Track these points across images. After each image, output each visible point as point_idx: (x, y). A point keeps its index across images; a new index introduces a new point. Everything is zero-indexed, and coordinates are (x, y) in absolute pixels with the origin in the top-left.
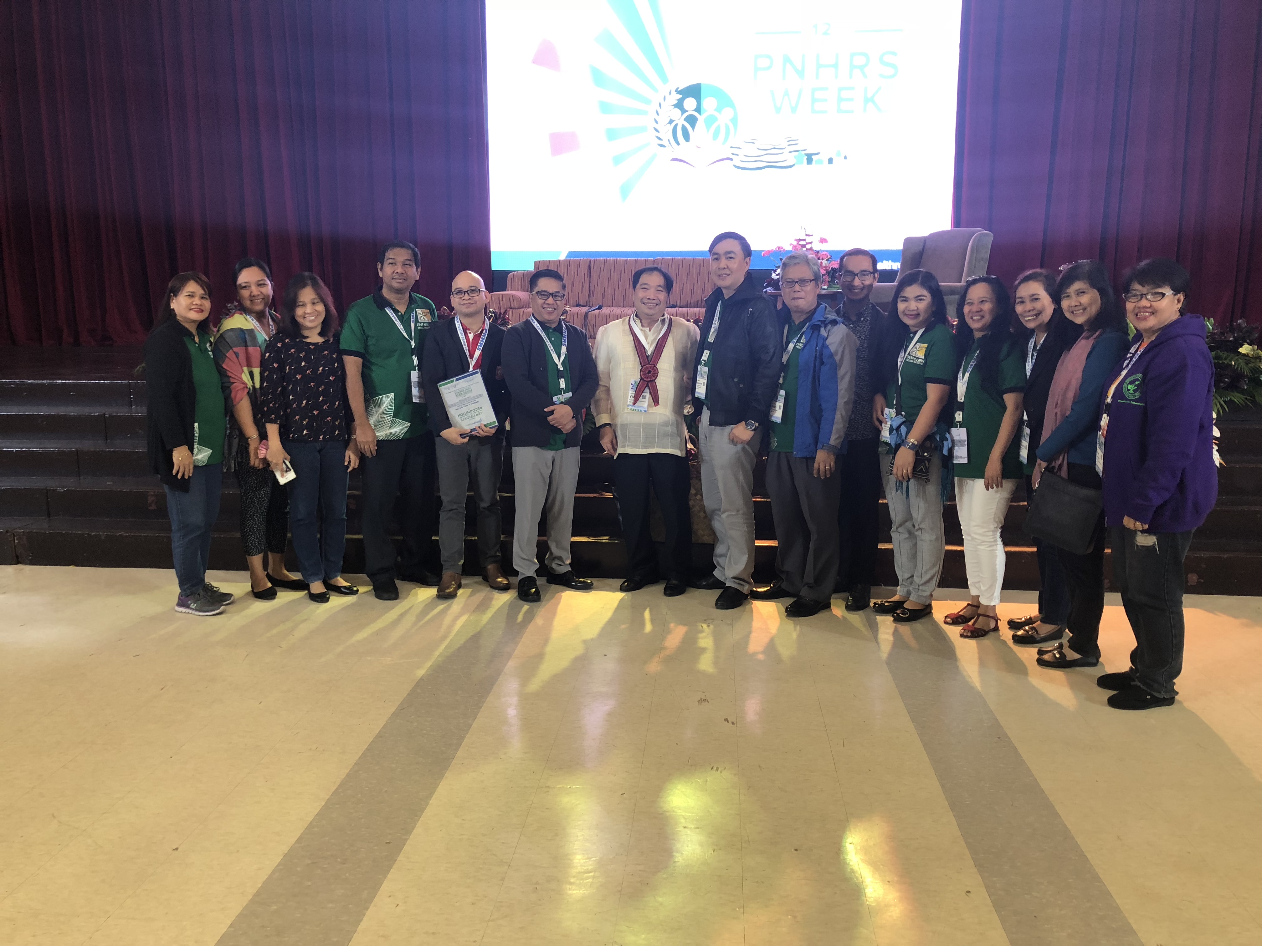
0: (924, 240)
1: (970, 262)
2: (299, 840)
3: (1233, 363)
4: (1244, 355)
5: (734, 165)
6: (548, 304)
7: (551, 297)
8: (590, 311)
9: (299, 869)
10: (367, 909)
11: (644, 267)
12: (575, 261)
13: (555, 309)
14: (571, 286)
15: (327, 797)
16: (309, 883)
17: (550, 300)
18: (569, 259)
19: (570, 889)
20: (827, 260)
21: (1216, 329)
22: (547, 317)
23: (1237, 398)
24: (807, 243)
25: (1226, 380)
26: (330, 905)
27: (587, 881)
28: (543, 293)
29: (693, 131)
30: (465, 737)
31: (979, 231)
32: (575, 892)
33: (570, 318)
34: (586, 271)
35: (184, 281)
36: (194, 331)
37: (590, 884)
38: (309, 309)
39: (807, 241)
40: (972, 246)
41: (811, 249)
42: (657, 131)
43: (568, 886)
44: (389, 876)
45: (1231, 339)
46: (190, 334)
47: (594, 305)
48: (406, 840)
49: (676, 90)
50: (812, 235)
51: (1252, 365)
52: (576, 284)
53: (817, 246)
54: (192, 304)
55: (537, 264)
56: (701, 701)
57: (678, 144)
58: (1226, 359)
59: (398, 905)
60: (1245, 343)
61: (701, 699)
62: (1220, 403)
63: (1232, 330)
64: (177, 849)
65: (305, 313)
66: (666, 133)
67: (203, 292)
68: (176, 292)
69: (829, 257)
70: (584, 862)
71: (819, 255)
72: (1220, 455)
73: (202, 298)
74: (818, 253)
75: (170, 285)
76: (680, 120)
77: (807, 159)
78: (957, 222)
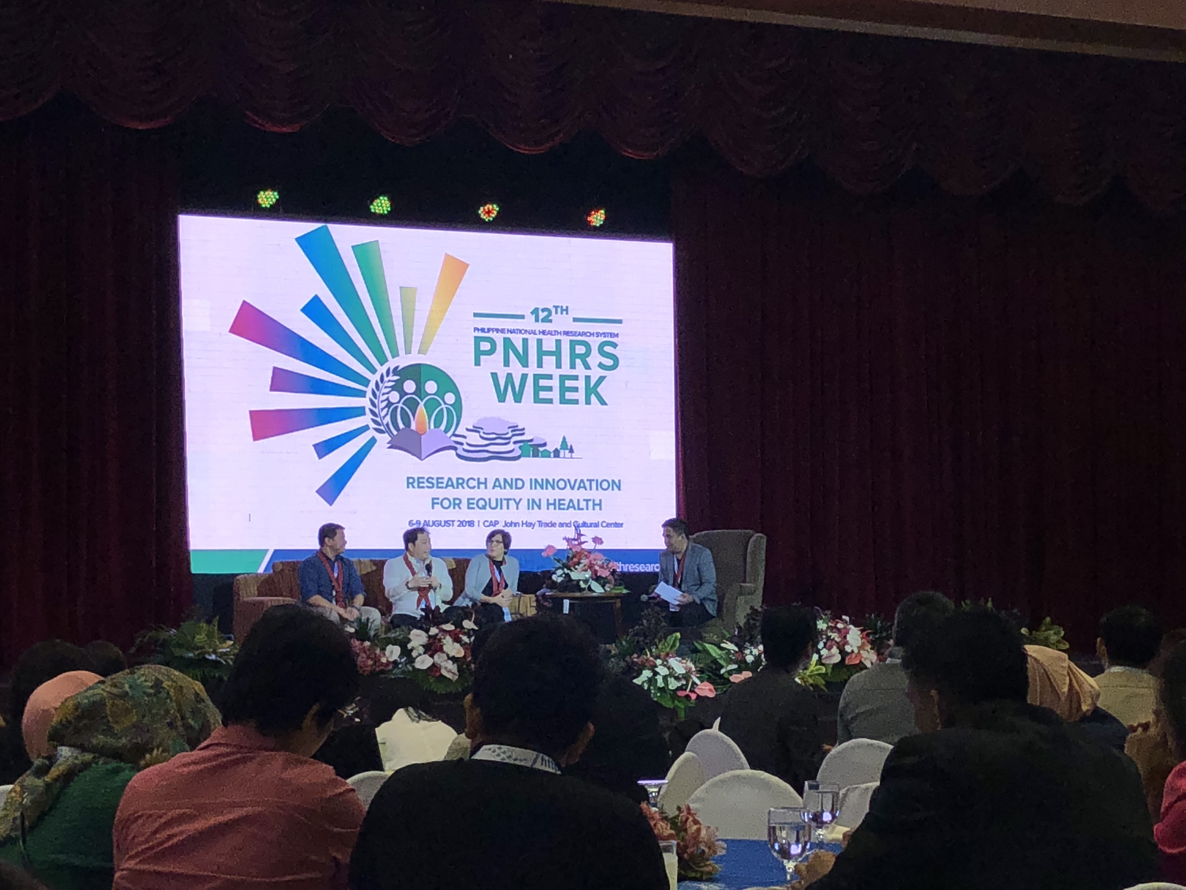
29: (414, 416)
42: (374, 414)
49: (395, 371)
77: (533, 450)
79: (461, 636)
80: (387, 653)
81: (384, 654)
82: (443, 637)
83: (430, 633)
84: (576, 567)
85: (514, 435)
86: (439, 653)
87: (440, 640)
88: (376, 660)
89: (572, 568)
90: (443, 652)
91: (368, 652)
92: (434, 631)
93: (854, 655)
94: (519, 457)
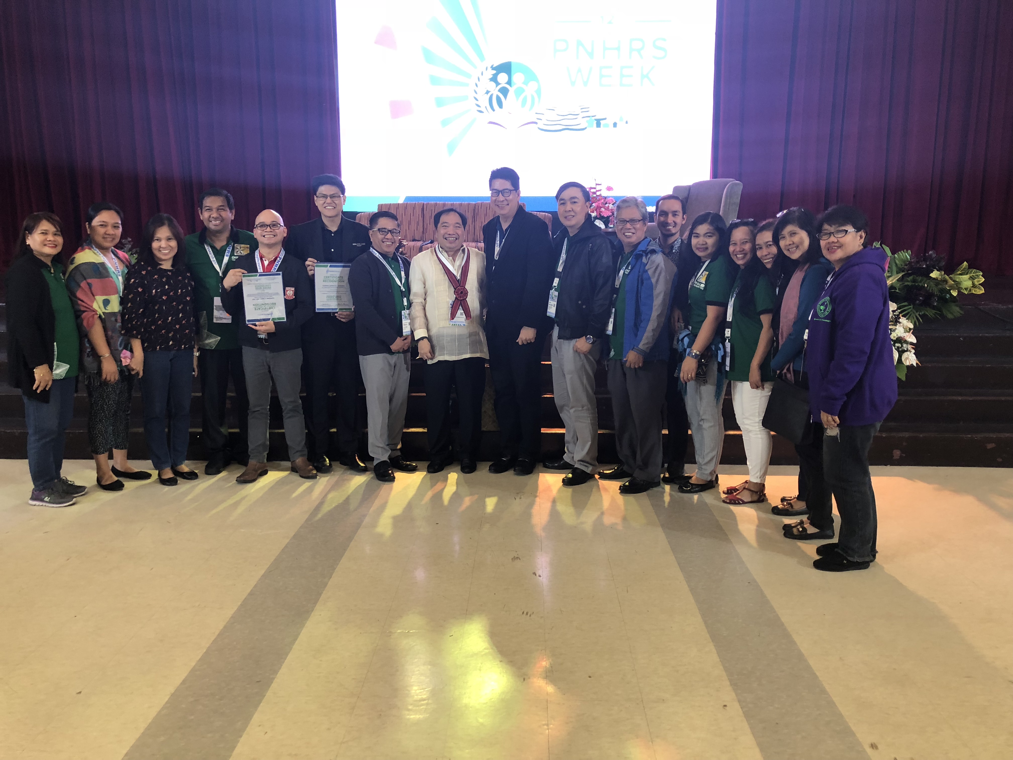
0: (689, 188)
1: (724, 206)
2: (184, 682)
3: (926, 286)
4: (934, 279)
5: (539, 128)
6: (388, 239)
7: (390, 234)
8: (424, 245)
9: (184, 706)
10: (241, 736)
11: (442, 209)
12: (411, 204)
13: (393, 243)
14: (408, 225)
15: (208, 645)
16: (192, 717)
17: (389, 236)
18: (406, 202)
19: (408, 715)
20: (613, 204)
21: (913, 259)
22: (386, 249)
23: (930, 313)
24: (597, 191)
25: (921, 298)
26: (209, 735)
27: (422, 707)
28: (384, 230)
29: (506, 100)
30: (322, 593)
31: (732, 181)
32: (412, 717)
33: (407, 250)
34: (420, 213)
35: (37, 221)
36: (49, 264)
37: (424, 709)
38: (163, 244)
39: (597, 189)
40: (726, 193)
41: (600, 195)
42: (477, 100)
43: (407, 712)
44: (260, 709)
45: (924, 266)
46: (45, 265)
47: (427, 240)
48: (274, 679)
49: (492, 67)
50: (601, 184)
51: (940, 286)
52: (413, 223)
53: (605, 193)
54: (46, 240)
55: (380, 206)
56: (514, 559)
57: (494, 110)
58: (921, 282)
59: (266, 733)
60: (935, 270)
61: (514, 557)
62: (916, 317)
63: (925, 260)
64: (80, 693)
65: (160, 247)
66: (484, 101)
67: (55, 230)
68: (30, 230)
69: (614, 202)
70: (420, 692)
71: (607, 200)
72: (917, 357)
73: (55, 234)
74: (606, 199)
75: (25, 223)
76: (495, 91)
77: (596, 123)
78: (715, 174)
85: (582, 112)
94: (585, 129)
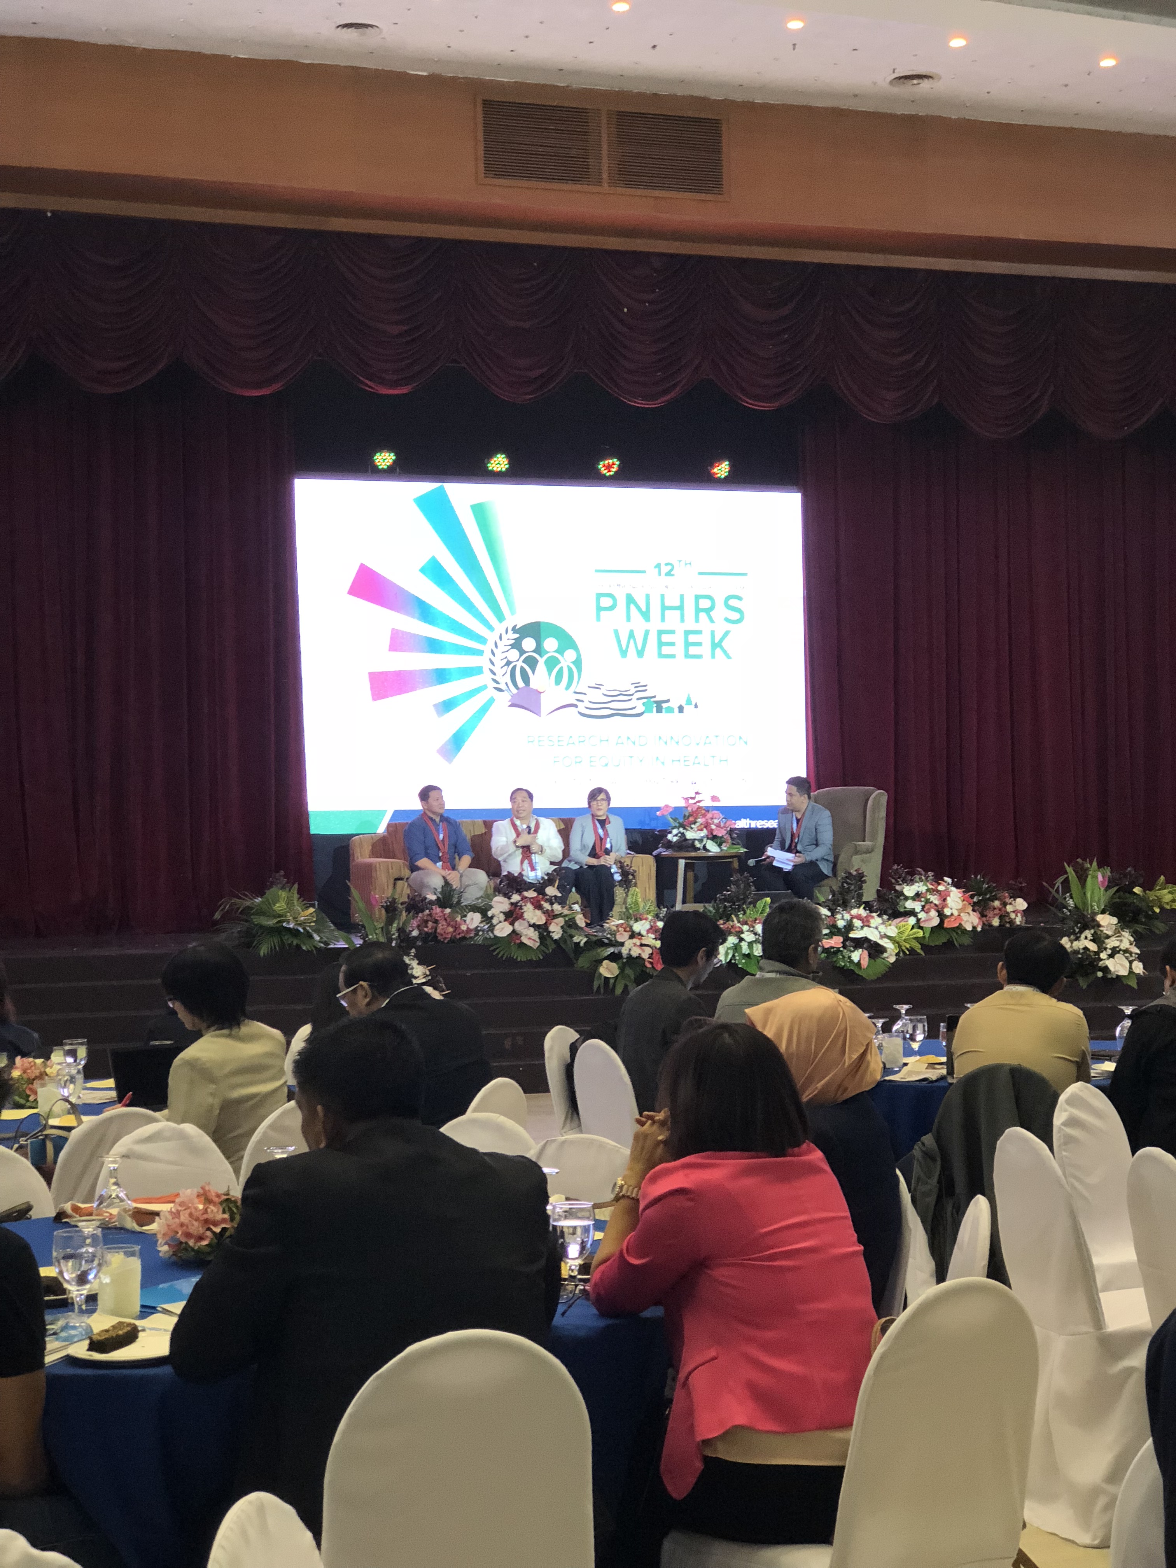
4: (1137, 895)
29: (534, 674)
42: (493, 673)
45: (1127, 883)
66: (504, 676)
76: (519, 661)
77: (656, 707)
79: (542, 903)
80: (468, 919)
81: (465, 921)
82: (523, 904)
83: (512, 901)
84: (693, 826)
85: (637, 691)
86: (520, 920)
87: (521, 909)
88: (456, 927)
89: (689, 828)
90: (524, 920)
91: (448, 920)
92: (516, 898)
93: (953, 919)
94: (642, 714)
